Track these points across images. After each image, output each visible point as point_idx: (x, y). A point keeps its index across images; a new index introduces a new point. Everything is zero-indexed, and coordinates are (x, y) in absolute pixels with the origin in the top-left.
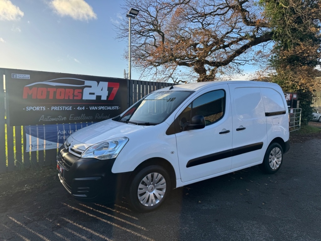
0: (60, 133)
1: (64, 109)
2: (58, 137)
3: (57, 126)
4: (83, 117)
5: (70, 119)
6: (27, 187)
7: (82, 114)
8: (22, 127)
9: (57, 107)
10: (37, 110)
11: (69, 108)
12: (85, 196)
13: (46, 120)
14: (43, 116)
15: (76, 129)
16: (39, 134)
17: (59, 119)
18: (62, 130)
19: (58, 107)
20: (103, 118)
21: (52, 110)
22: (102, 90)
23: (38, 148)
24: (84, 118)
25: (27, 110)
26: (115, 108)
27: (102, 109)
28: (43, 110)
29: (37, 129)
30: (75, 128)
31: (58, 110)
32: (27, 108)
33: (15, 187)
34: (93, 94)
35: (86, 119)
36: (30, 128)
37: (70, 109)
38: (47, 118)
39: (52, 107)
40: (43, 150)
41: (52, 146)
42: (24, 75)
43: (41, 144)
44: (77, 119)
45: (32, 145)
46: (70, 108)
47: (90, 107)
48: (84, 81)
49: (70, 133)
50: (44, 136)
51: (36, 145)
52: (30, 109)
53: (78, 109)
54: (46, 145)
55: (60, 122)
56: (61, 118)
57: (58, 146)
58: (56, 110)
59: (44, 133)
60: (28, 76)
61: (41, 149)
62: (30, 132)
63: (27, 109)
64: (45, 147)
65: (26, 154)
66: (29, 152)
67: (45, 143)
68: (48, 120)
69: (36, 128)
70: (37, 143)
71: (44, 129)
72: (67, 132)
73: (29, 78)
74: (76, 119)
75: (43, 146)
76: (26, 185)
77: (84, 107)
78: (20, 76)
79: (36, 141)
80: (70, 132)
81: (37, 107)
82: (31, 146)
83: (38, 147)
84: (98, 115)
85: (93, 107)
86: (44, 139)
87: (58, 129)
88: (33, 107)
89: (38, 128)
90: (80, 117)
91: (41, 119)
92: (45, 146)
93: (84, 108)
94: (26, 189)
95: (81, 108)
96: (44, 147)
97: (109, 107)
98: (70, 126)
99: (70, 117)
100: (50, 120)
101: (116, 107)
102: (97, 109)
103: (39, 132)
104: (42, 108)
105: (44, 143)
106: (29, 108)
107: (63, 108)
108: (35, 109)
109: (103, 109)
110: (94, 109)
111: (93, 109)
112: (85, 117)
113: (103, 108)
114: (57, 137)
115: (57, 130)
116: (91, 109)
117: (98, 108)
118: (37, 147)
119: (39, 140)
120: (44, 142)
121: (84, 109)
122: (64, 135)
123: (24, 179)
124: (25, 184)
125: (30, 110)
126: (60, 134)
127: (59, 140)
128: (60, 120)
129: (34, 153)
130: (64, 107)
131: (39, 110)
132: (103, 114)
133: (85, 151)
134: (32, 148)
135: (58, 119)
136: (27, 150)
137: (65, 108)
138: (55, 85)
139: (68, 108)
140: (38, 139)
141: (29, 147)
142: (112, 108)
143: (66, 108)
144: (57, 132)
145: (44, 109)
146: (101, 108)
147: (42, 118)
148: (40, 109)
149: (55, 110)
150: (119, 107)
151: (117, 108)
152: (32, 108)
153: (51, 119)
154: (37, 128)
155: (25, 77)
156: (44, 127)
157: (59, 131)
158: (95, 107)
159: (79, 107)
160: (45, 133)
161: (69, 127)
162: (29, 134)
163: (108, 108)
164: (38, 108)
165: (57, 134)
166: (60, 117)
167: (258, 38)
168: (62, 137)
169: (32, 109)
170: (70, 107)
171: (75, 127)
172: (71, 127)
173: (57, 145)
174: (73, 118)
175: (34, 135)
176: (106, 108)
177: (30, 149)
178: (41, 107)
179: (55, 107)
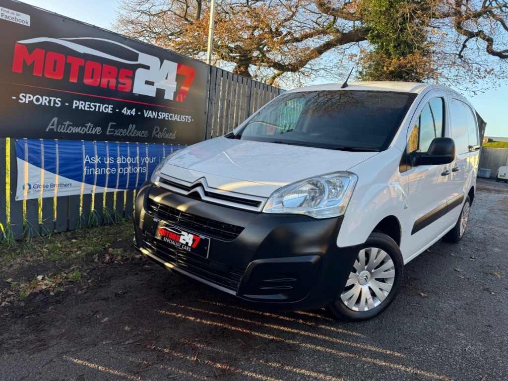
0: (89, 160)
1: (97, 110)
2: (85, 169)
3: (83, 146)
4: (132, 132)
5: (108, 133)
6: (46, 282)
7: (131, 125)
8: (8, 139)
9: (84, 103)
10: (43, 104)
11: (108, 108)
12: (281, 297)
13: (61, 130)
14: (55, 119)
15: (119, 155)
16: (45, 161)
17: (87, 130)
18: (91, 155)
19: (87, 103)
20: (166, 137)
21: (74, 107)
22: (166, 79)
23: (41, 193)
24: (132, 134)
25: (20, 101)
26: (185, 118)
27: (164, 118)
28: (56, 105)
29: (42, 149)
30: (117, 154)
31: (86, 109)
32: (21, 96)
33: (15, 283)
34: (152, 84)
35: (137, 135)
36: (26, 146)
37: (109, 112)
38: (63, 126)
39: (75, 102)
40: (52, 196)
41: (70, 189)
42: (16, 12)
43: (49, 185)
44: (121, 133)
45: (29, 185)
46: (109, 110)
47: (145, 111)
48: (138, 54)
49: (108, 162)
50: (55, 165)
51: (39, 186)
52: (28, 99)
53: (123, 112)
54: (60, 185)
55: (89, 138)
56: (91, 129)
57: (82, 189)
58: (83, 108)
59: (55, 159)
60: (24, 19)
61: (48, 195)
62: (27, 155)
63: (22, 100)
64: (56, 191)
65: (17, 205)
66: (21, 202)
67: (57, 183)
68: (65, 131)
69: (39, 146)
70: (40, 181)
71: (57, 150)
72: (102, 160)
73: (27, 23)
74: (119, 134)
75: (53, 188)
76: (40, 277)
77: (134, 110)
78: (6, 14)
79: (39, 176)
80: (106, 161)
81: (44, 97)
82: (27, 187)
83: (42, 189)
84: (157, 129)
85: (151, 112)
86: (55, 172)
87: (86, 152)
88: (34, 96)
89: (44, 147)
90: (125, 130)
91: (50, 127)
92: (56, 188)
93: (133, 112)
94: (46, 285)
95: (129, 111)
96: (54, 190)
97: (176, 115)
98: (107, 147)
99: (109, 129)
100: (70, 130)
101: (187, 117)
102: (156, 117)
103: (44, 155)
104: (55, 100)
105: (55, 182)
106: (25, 97)
107: (95, 106)
108: (38, 100)
109: (166, 119)
110: (151, 115)
111: (150, 117)
112: (136, 131)
113: (167, 116)
114: (81, 169)
115: (81, 153)
116: (146, 116)
117: (158, 116)
118: (39, 191)
119: (45, 173)
120: (54, 178)
121: (134, 114)
122: (96, 166)
123: (27, 263)
124: (38, 275)
125: (27, 102)
126: (87, 163)
127: (86, 176)
128: (90, 132)
129: (33, 203)
130: (98, 105)
131: (47, 104)
132: (166, 128)
133: (268, 198)
134: (29, 193)
135: (85, 130)
136: (17, 195)
137: (99, 107)
138: (82, 52)
139: (106, 107)
140: (43, 171)
141: (24, 188)
142: (180, 119)
143: (102, 108)
144: (81, 159)
145: (58, 104)
146: (163, 116)
147: (53, 125)
148: (49, 102)
149: (80, 108)
150: (191, 119)
151: (188, 120)
152: (31, 96)
153: (72, 129)
154: (42, 145)
155: (18, 18)
156: (57, 146)
157: (87, 156)
158: (154, 112)
159: (125, 108)
160: (60, 159)
161: (106, 149)
162: (24, 160)
163: (175, 118)
164: (44, 101)
165: (83, 163)
166: (90, 127)
167: (345, 34)
168: (92, 171)
169: (32, 100)
170: (110, 106)
171: (117, 150)
172: (109, 150)
173: (80, 186)
174: (114, 132)
175: (35, 162)
176: (171, 117)
177: (26, 194)
178: (53, 99)
179: (81, 102)
